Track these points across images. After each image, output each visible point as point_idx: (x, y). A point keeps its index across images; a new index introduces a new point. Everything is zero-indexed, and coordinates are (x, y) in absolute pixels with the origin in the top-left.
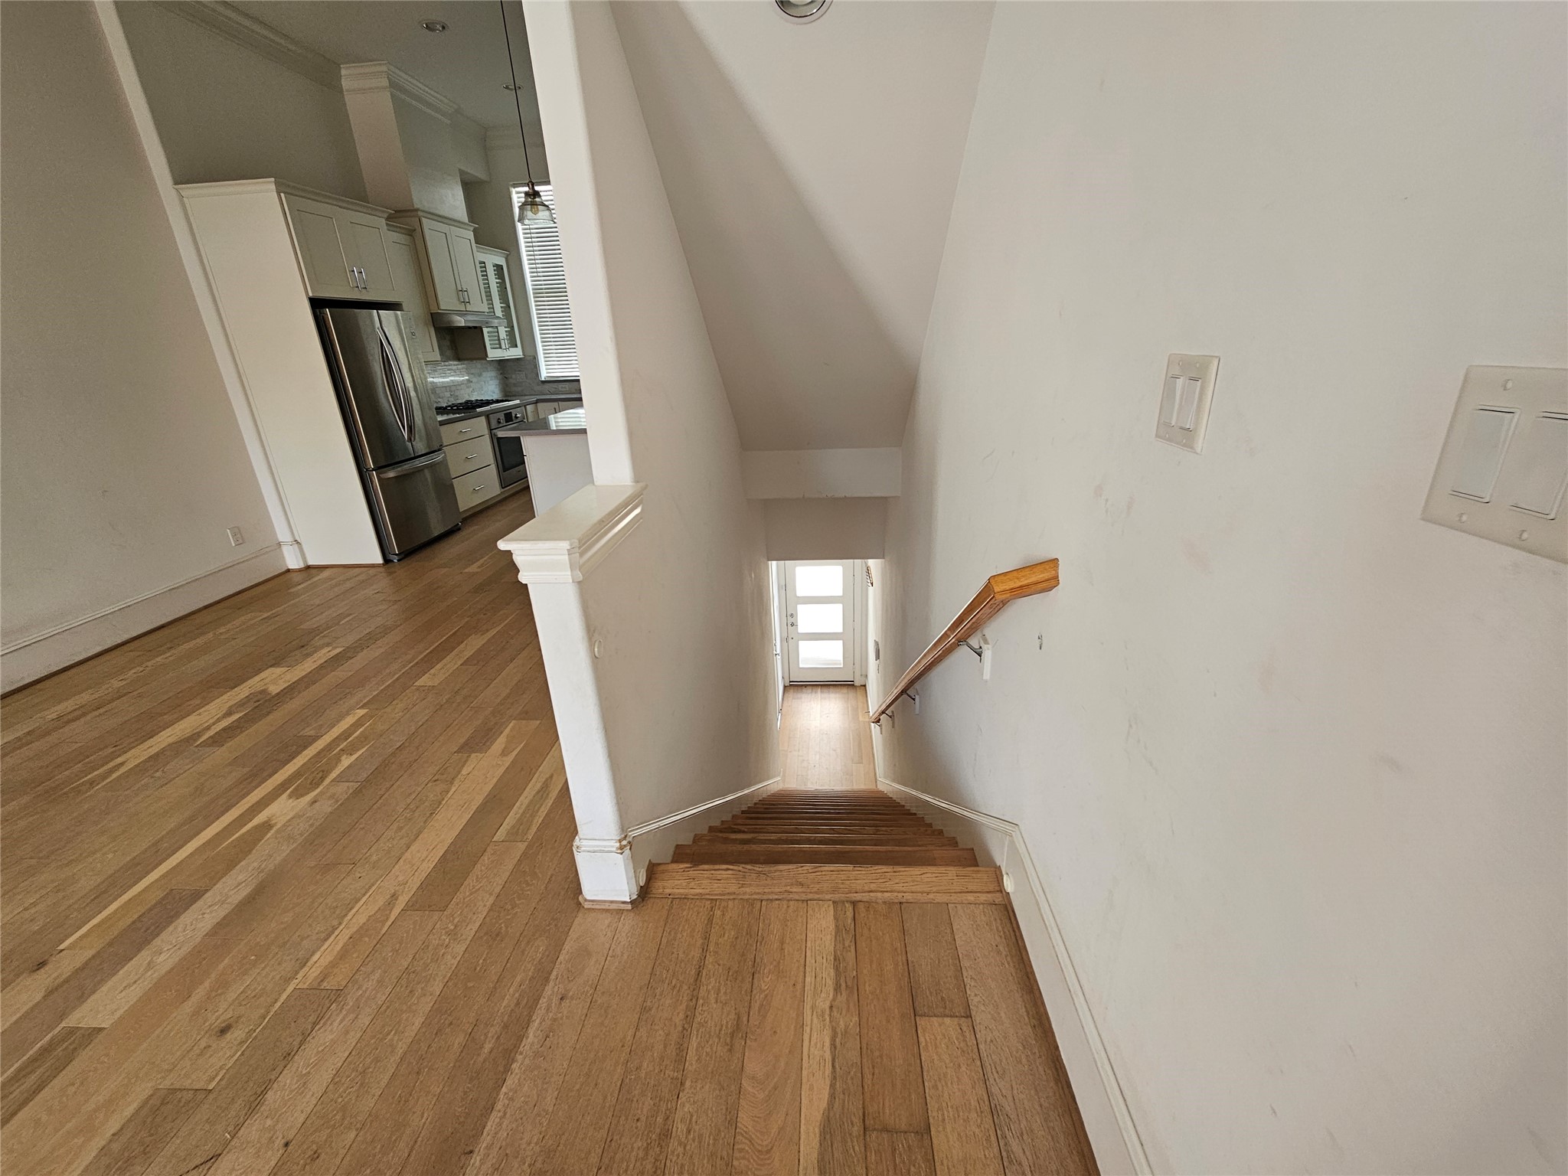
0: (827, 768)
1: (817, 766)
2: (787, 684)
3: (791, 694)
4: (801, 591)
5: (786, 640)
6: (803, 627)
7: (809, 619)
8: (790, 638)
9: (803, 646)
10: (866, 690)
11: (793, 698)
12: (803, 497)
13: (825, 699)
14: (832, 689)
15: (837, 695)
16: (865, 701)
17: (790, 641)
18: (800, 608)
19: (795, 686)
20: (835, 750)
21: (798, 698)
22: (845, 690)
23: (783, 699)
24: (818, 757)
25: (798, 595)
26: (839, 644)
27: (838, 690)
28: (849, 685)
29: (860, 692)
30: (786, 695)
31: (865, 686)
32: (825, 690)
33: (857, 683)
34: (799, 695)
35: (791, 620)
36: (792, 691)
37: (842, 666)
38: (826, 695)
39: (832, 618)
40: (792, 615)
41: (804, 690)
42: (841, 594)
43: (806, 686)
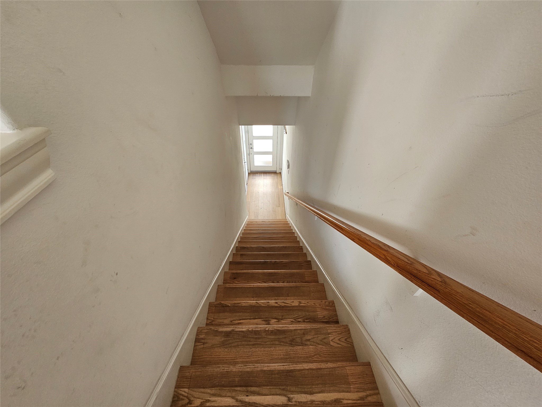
0: (266, 209)
1: (262, 208)
2: (250, 172)
3: (251, 176)
4: (255, 134)
5: (249, 154)
6: (256, 149)
7: (258, 146)
8: (250, 154)
9: (256, 157)
10: (281, 174)
11: (252, 179)
12: (257, 95)
13: (265, 179)
14: (268, 175)
15: (270, 177)
16: (281, 180)
17: (250, 155)
18: (255, 141)
19: (253, 173)
20: (269, 201)
21: (254, 179)
22: (273, 175)
23: (248, 179)
24: (262, 204)
25: (254, 135)
26: (271, 156)
27: (270, 175)
28: (275, 173)
29: (279, 176)
30: (249, 177)
31: (281, 173)
32: (265, 175)
33: (277, 172)
34: (255, 177)
35: (250, 146)
36: (251, 175)
37: (272, 165)
38: (265, 177)
39: (268, 146)
40: (251, 144)
41: (256, 174)
42: (272, 135)
43: (257, 173)
